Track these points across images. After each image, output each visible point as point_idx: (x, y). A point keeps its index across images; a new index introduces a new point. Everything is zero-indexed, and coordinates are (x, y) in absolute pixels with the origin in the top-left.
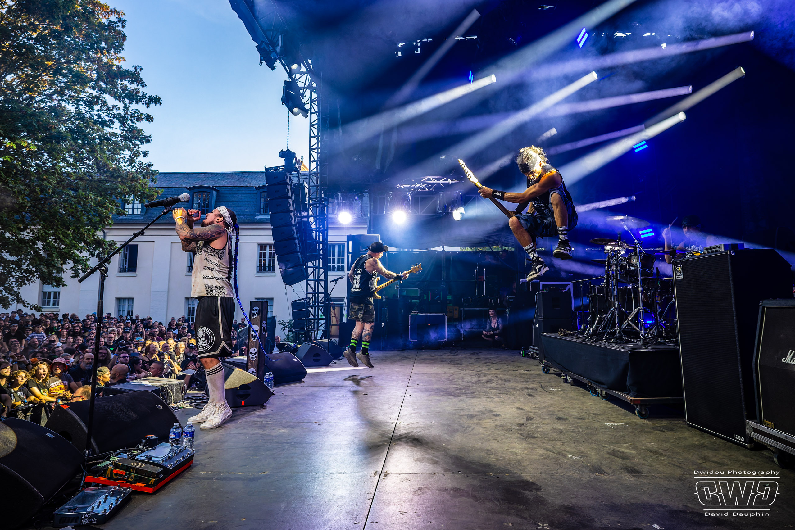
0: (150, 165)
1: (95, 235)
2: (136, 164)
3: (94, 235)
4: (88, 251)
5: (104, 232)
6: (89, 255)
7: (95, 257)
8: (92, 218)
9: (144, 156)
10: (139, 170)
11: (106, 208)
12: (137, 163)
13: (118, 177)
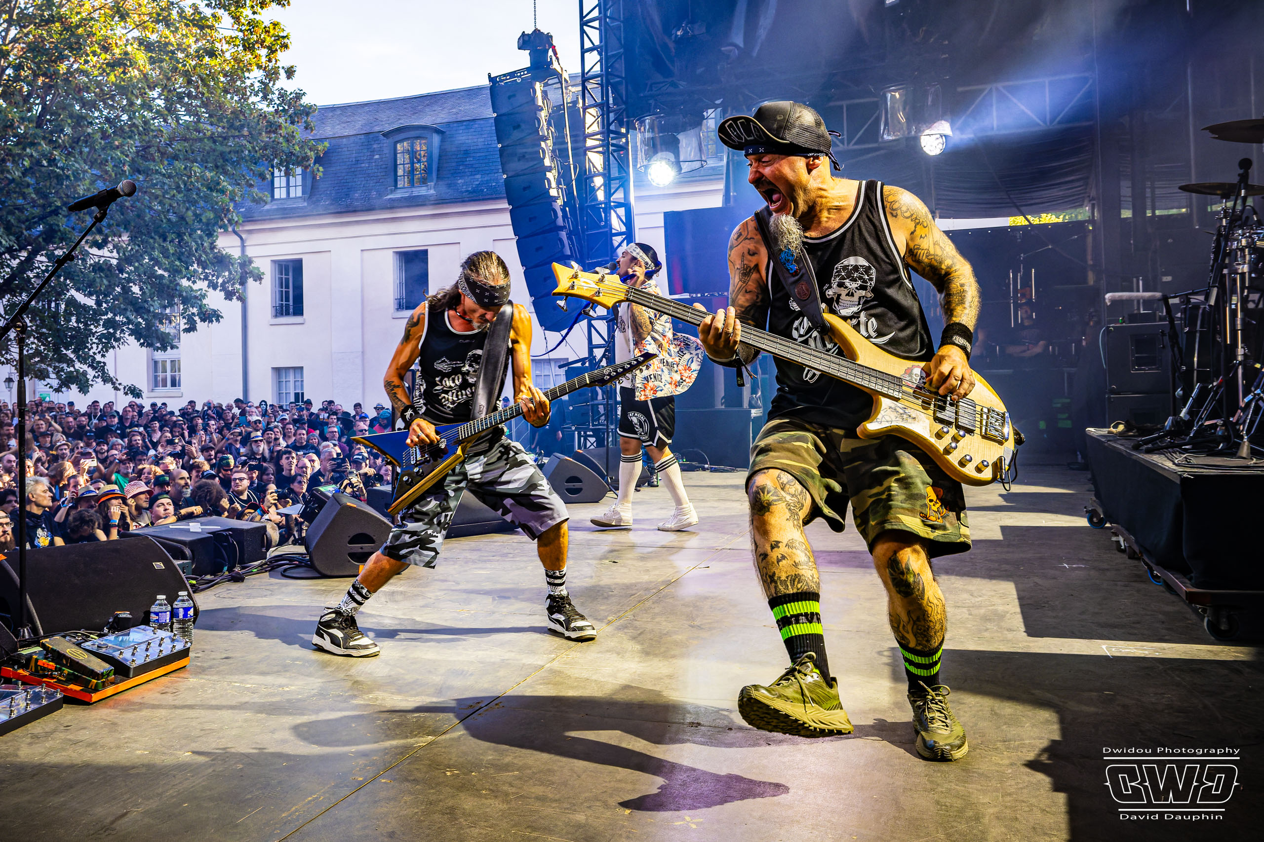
0: (299, 96)
1: (215, 247)
2: (275, 97)
3: (213, 247)
4: (206, 278)
5: (242, 239)
6: (209, 287)
7: (218, 291)
8: (200, 215)
9: (289, 77)
10: (281, 108)
12: (277, 93)
13: (242, 126)
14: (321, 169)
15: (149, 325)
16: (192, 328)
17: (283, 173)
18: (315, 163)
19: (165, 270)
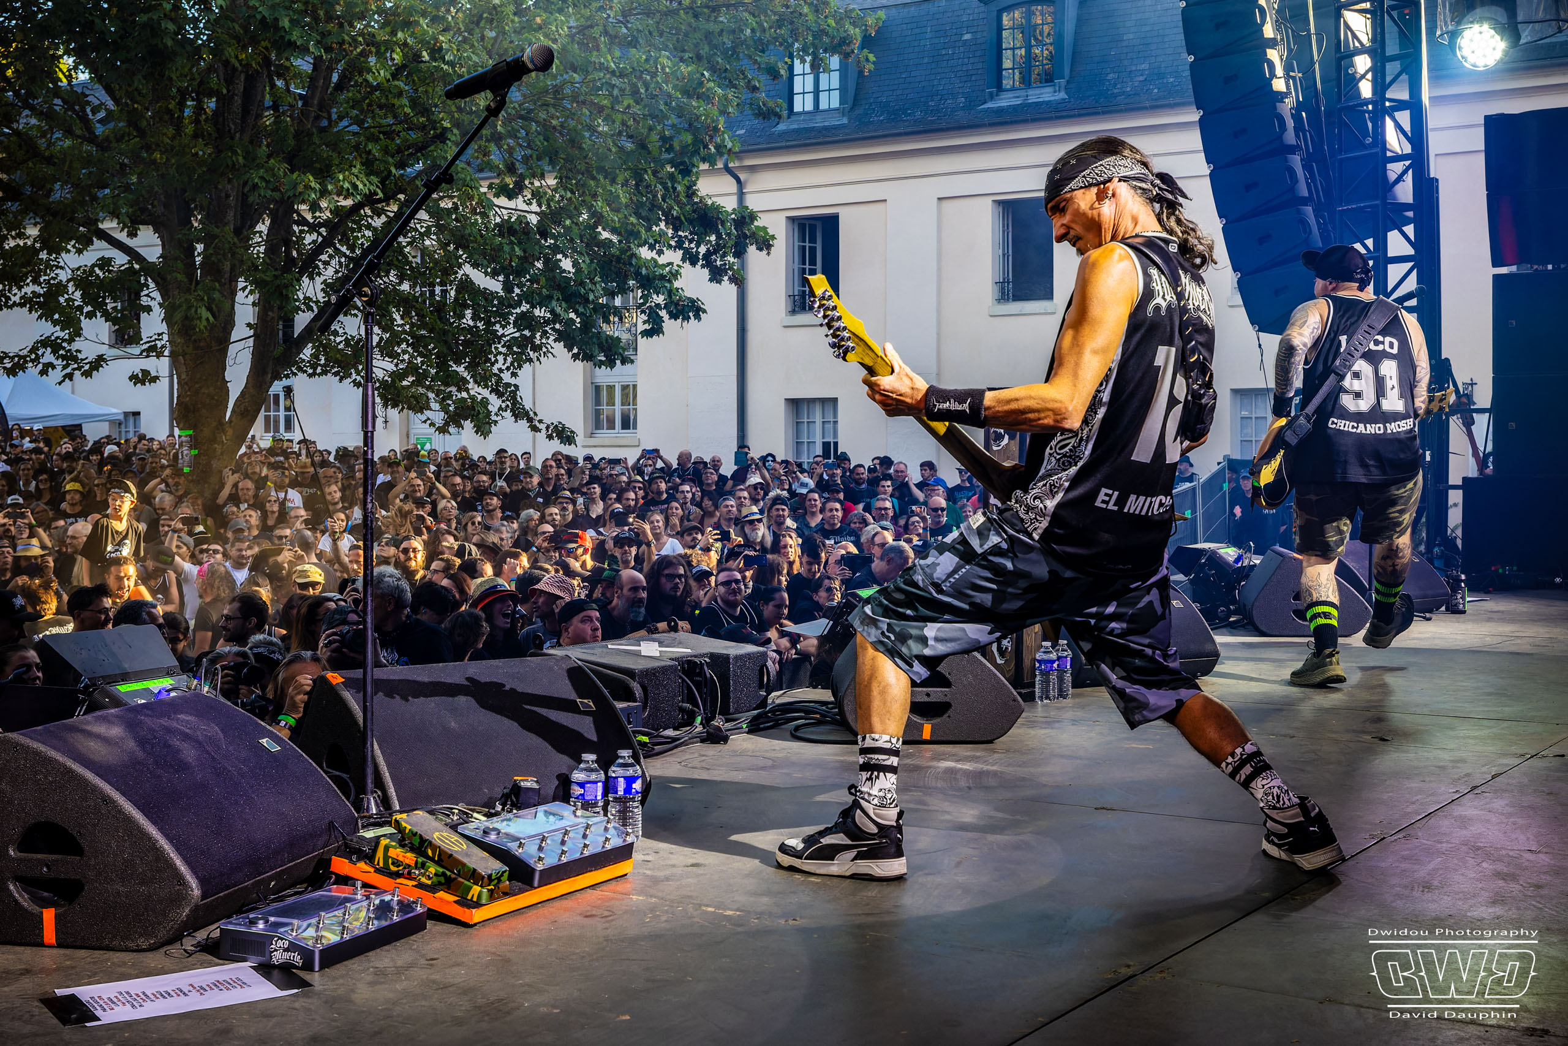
1: (694, 193)
3: (691, 192)
4: (679, 245)
5: (738, 181)
6: (683, 260)
7: (698, 267)
8: (671, 138)
11: (707, 98)
14: (872, 57)
15: (587, 325)
16: (655, 330)
17: (808, 68)
18: (861, 48)
19: (614, 231)
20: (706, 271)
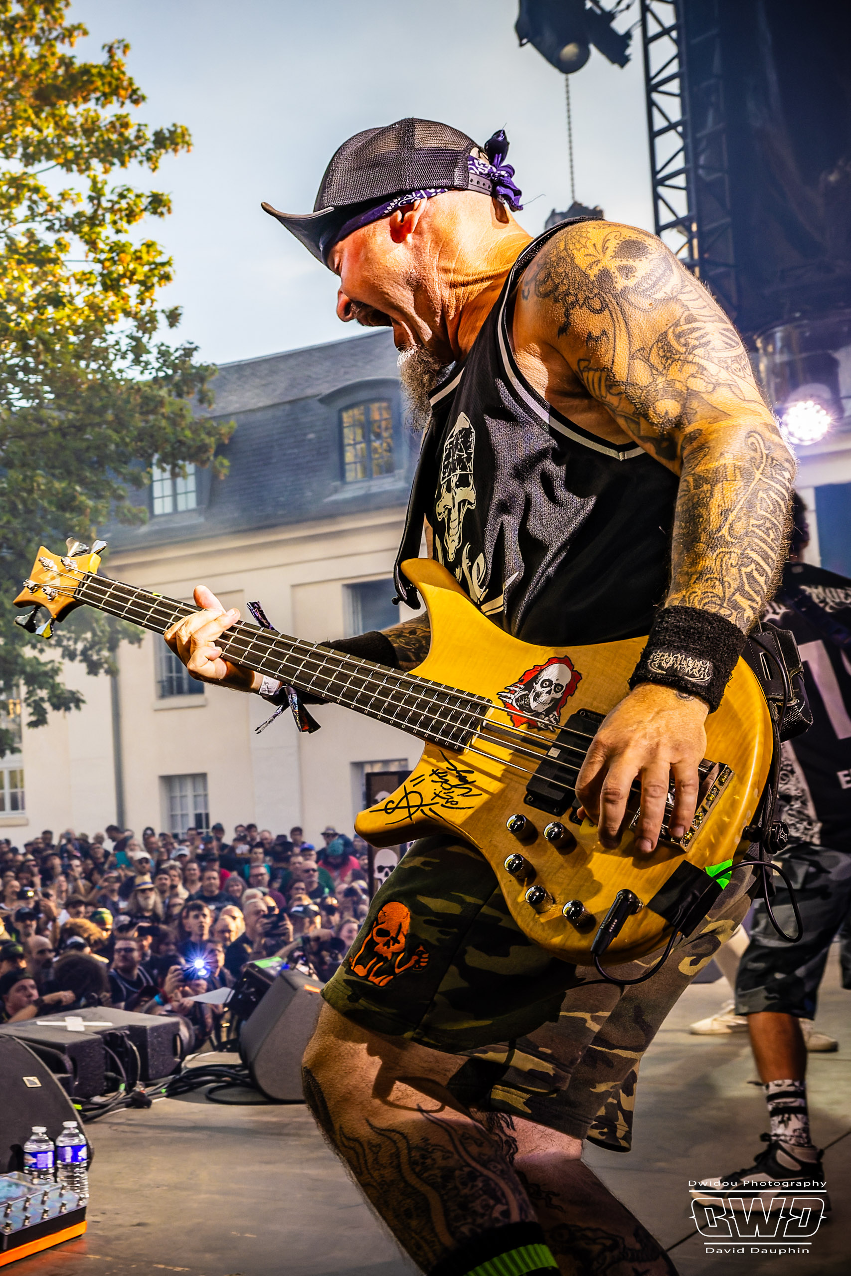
0: (189, 351)
2: (152, 358)
4: (59, 644)
6: (63, 656)
7: (76, 662)
14: (226, 462)
16: (40, 720)
17: (167, 475)
18: (216, 455)
20: (84, 666)
